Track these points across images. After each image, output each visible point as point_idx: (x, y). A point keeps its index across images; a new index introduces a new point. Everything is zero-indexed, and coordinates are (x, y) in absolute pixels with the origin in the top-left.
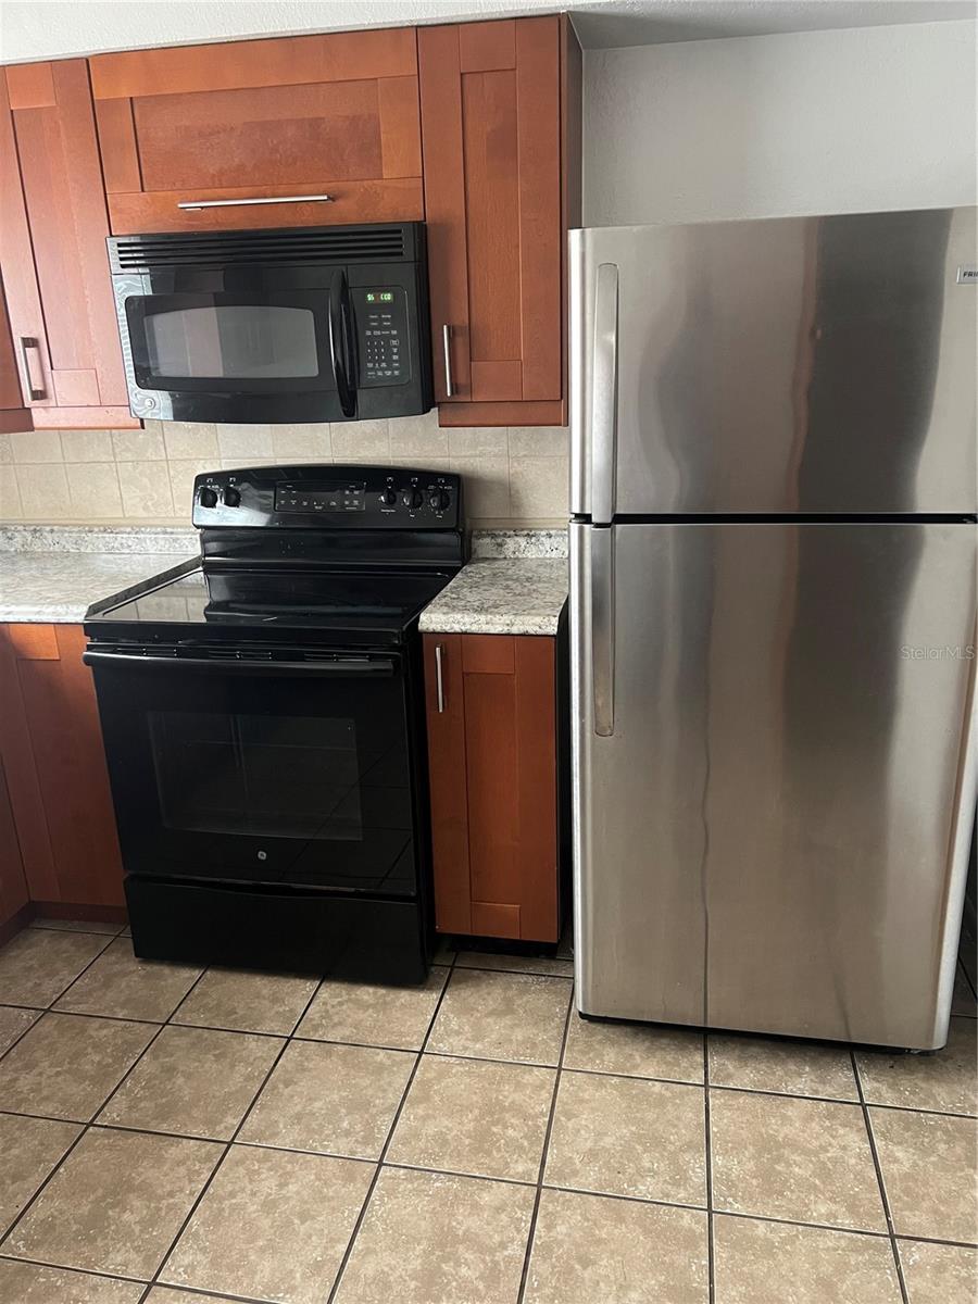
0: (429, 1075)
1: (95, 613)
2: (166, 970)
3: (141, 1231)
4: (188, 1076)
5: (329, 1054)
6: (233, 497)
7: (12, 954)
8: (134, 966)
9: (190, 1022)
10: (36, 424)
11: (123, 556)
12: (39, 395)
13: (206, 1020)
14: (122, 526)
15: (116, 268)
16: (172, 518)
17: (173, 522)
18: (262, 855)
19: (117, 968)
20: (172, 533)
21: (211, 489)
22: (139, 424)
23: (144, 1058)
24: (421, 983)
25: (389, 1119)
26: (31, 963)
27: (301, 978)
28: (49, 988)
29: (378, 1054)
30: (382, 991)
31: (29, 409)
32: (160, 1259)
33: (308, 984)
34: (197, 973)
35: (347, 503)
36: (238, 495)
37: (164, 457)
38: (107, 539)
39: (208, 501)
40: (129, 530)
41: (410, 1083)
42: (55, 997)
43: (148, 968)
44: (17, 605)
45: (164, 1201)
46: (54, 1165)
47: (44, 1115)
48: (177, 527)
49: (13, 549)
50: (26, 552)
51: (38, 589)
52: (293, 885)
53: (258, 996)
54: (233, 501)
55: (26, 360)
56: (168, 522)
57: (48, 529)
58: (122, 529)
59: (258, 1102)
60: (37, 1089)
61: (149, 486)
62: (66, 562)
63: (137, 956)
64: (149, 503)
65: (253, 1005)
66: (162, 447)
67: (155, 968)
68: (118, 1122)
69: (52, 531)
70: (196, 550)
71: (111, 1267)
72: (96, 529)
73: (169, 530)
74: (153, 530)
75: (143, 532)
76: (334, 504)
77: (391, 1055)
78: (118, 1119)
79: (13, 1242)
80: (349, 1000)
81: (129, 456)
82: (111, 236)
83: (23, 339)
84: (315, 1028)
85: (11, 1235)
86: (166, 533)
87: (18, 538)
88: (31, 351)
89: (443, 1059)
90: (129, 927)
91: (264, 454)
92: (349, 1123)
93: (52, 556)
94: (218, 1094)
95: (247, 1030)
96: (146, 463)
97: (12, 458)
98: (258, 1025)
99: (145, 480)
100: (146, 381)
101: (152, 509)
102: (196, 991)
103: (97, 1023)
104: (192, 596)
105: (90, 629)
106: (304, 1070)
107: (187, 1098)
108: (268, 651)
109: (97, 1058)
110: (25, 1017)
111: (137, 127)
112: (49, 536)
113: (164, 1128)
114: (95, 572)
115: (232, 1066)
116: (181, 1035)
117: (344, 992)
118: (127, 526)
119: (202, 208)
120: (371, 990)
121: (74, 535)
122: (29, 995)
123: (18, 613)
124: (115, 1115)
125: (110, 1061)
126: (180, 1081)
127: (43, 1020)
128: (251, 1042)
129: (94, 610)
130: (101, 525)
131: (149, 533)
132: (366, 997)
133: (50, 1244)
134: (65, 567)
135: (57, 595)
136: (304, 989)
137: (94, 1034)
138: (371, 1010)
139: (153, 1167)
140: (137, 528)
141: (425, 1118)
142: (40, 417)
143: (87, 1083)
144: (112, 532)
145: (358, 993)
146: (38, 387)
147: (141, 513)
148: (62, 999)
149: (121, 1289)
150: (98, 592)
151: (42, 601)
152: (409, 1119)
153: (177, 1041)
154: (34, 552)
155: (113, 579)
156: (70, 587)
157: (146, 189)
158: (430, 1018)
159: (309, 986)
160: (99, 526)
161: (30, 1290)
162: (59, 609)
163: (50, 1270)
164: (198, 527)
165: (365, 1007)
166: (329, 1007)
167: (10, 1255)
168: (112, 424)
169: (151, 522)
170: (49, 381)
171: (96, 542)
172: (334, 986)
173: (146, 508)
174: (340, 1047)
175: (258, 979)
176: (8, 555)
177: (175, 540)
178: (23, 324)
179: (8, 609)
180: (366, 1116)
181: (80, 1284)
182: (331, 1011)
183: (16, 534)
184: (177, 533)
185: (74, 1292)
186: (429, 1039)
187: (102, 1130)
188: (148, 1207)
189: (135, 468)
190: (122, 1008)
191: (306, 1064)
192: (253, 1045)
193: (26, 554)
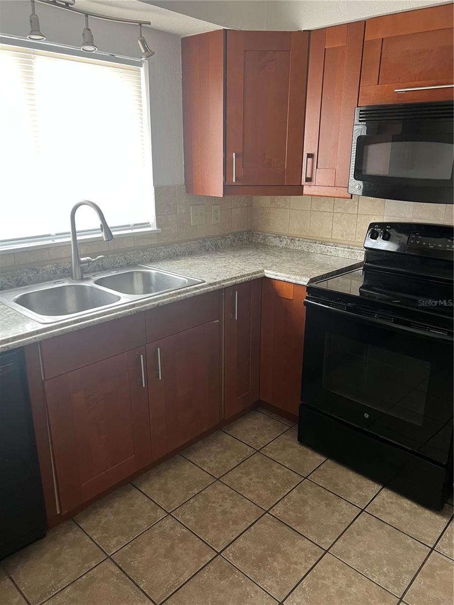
0: (435, 563)
1: (312, 282)
2: (310, 452)
3: (281, 575)
4: (312, 508)
5: (382, 528)
6: (387, 236)
7: (249, 420)
8: (296, 444)
9: (316, 481)
10: (304, 193)
11: (327, 256)
12: (309, 180)
13: (324, 484)
14: (330, 242)
15: (356, 122)
16: (353, 241)
17: (353, 244)
18: (366, 416)
19: (289, 442)
20: (352, 249)
21: (376, 230)
22: (350, 196)
23: (294, 490)
24: (438, 510)
25: (410, 578)
26: (255, 427)
27: (374, 481)
28: (261, 441)
29: (408, 539)
30: (415, 505)
31: (303, 186)
32: (286, 593)
33: (376, 485)
34: (323, 459)
35: (448, 246)
36: (390, 235)
37: (356, 213)
38: (322, 248)
39: (374, 236)
40: (332, 244)
41: (424, 563)
42: (262, 446)
43: (302, 448)
44: (280, 273)
45: (292, 565)
46: (250, 524)
47: (249, 498)
48: (355, 246)
49: (281, 246)
50: (286, 248)
51: (290, 266)
52: (379, 435)
53: (350, 481)
54: (386, 238)
55: (306, 163)
56: (351, 243)
57: (297, 239)
58: (329, 244)
59: (342, 537)
60: (249, 485)
61: (346, 225)
62: (302, 255)
63: (298, 440)
64: (344, 233)
65: (347, 485)
66: (357, 207)
67: (305, 449)
68: (278, 516)
69: (299, 240)
70: (361, 258)
71: (265, 586)
72: (318, 242)
73: (351, 247)
74: (344, 246)
75: (338, 246)
76: (440, 246)
77: (415, 542)
78: (279, 515)
79: (228, 552)
80: (396, 503)
81: (340, 210)
82: (358, 106)
83: (308, 154)
84: (377, 510)
85: (228, 548)
86: (349, 248)
87: (285, 242)
88: (310, 160)
89: (445, 558)
90: (297, 425)
91: (407, 216)
92: (387, 570)
93: (297, 251)
94: (324, 524)
95: (343, 497)
96: (347, 215)
97: (290, 206)
98: (349, 497)
99: (345, 223)
100: (358, 176)
101: (345, 236)
102: (321, 467)
103: (277, 465)
104: (354, 280)
105: (309, 289)
106: (368, 530)
107: (310, 519)
108: (392, 317)
109: (274, 482)
110: (249, 450)
111: (383, 53)
112: (297, 243)
113: (297, 529)
114: (314, 262)
115: (333, 513)
116: (311, 486)
117: (394, 498)
118: (332, 242)
119: (406, 91)
120: (409, 502)
121: (308, 243)
122: (252, 441)
123: (280, 276)
124: (278, 512)
125: (280, 485)
126: (308, 509)
127: (255, 455)
128: (343, 504)
129: (312, 281)
130: (320, 241)
131: (341, 247)
132: (406, 505)
133: (242, 561)
134: (302, 258)
135: (297, 271)
136: (374, 487)
137: (275, 470)
138: (407, 513)
139: (290, 545)
140: (336, 244)
141: (430, 587)
142: (306, 190)
143: (269, 492)
144: (324, 245)
145: (402, 501)
146: (309, 176)
147: (340, 237)
148: (265, 448)
149: (267, 599)
150: (315, 272)
151: (290, 273)
152: (420, 583)
153: (309, 489)
154: (289, 249)
155: (322, 267)
156: (304, 268)
157: (379, 83)
158: (441, 531)
159: (377, 487)
160: (319, 241)
161: (231, 578)
162: (298, 278)
163: (240, 574)
164: (365, 248)
165: (405, 511)
166: (385, 503)
167: (226, 558)
168: (337, 195)
169: (342, 242)
170: (314, 174)
171: (318, 248)
172: (389, 492)
173: (342, 236)
174: (388, 526)
175: (351, 473)
176: (279, 248)
177: (353, 252)
178: (309, 147)
179: (277, 274)
180: (397, 570)
181: (251, 587)
182: (386, 505)
183: (284, 240)
184: (354, 249)
185: (248, 589)
186: (438, 544)
187: (272, 517)
188: (285, 564)
189: (341, 216)
190: (288, 462)
191: (369, 527)
192: (344, 506)
193: (286, 249)
